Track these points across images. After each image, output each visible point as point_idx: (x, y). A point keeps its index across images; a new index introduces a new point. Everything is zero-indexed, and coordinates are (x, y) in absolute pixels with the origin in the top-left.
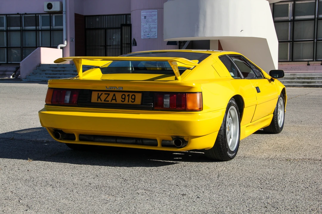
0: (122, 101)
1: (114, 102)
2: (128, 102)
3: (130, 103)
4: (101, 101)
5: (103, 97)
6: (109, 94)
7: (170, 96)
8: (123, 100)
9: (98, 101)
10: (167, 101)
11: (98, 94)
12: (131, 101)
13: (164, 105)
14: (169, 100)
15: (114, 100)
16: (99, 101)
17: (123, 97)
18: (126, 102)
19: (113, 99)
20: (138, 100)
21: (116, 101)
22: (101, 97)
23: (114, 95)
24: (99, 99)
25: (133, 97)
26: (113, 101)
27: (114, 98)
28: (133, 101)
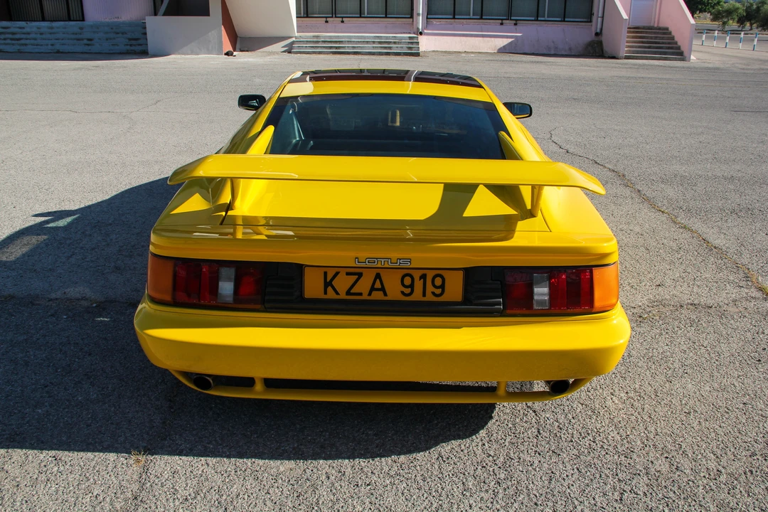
0: (403, 293)
1: (378, 296)
2: (424, 295)
3: (429, 297)
4: (337, 293)
5: (343, 283)
6: (360, 275)
7: (550, 278)
8: (408, 291)
9: (325, 293)
10: (541, 292)
11: (325, 274)
12: (433, 293)
13: (534, 302)
14: (546, 290)
15: (378, 290)
16: (331, 294)
17: (408, 281)
18: (417, 296)
19: (376, 287)
20: (455, 289)
21: (385, 294)
22: (334, 283)
23: (378, 276)
24: (330, 289)
25: (438, 281)
26: (374, 293)
27: (378, 285)
28: (438, 291)
